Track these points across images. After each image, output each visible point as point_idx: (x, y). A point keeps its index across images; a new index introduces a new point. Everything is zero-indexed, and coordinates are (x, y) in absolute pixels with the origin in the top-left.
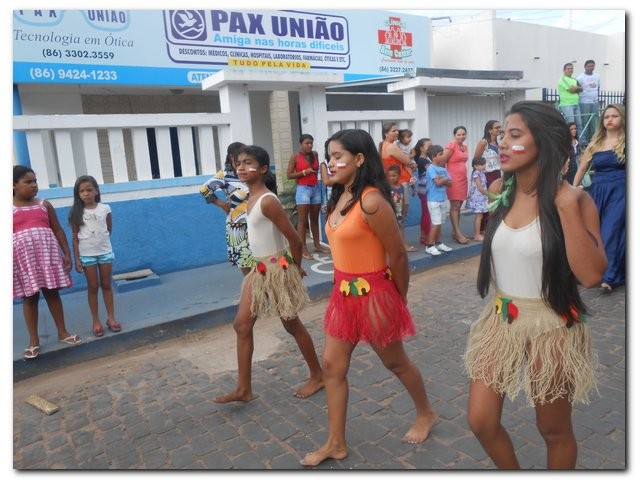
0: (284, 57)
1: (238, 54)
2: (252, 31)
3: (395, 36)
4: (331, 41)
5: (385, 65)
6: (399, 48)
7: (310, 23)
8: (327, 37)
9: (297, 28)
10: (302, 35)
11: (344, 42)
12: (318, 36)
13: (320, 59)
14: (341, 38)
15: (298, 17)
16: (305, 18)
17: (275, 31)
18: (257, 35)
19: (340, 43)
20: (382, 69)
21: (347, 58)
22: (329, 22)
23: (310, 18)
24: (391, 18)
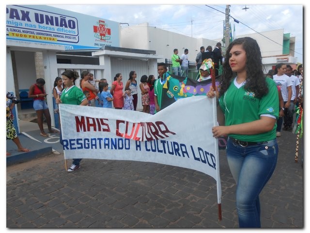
0: (42, 34)
1: (15, 30)
2: (23, 19)
3: (102, 29)
4: (69, 29)
5: (97, 42)
6: (104, 35)
7: (57, 19)
8: (66, 27)
9: (50, 20)
10: (52, 24)
11: (76, 30)
12: (61, 25)
13: (62, 37)
14: (74, 27)
15: (49, 15)
16: (54, 16)
17: (37, 20)
18: (26, 21)
19: (73, 30)
20: (96, 44)
21: (77, 37)
22: (67, 19)
23: (57, 16)
24: (100, 21)
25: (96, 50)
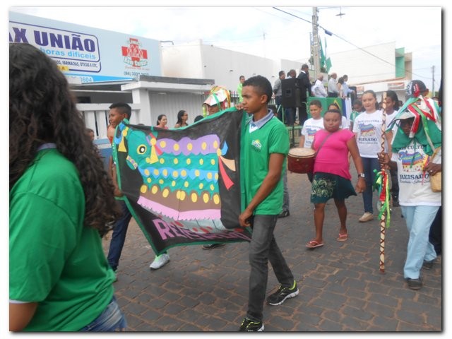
2: (18, 40)
3: (134, 51)
4: (85, 52)
5: (128, 70)
6: (138, 60)
7: (67, 38)
8: (81, 49)
9: (56, 41)
10: (61, 46)
11: (95, 53)
12: (74, 47)
13: (76, 64)
14: (93, 50)
15: (56, 33)
16: (63, 34)
17: (38, 42)
19: (92, 53)
20: (127, 73)
21: (98, 64)
22: (82, 39)
23: (67, 34)
24: (131, 39)
25: (127, 82)
